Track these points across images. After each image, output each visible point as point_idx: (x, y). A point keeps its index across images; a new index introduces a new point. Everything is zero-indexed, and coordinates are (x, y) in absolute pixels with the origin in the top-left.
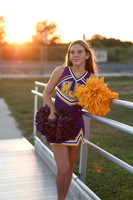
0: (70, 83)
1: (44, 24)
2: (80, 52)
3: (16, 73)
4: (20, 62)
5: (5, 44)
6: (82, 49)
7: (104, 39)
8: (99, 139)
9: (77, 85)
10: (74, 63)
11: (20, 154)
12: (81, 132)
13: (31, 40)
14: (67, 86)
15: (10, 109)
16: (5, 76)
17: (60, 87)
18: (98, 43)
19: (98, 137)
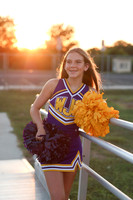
0: (65, 99)
1: (60, 28)
2: (78, 62)
3: (25, 84)
4: (31, 71)
5: (16, 51)
6: (81, 58)
7: (129, 45)
8: (111, 162)
9: (73, 100)
10: (70, 75)
11: (21, 177)
12: (78, 155)
13: (45, 47)
14: (61, 102)
15: (12, 126)
16: (12, 87)
17: (53, 103)
18: (121, 50)
19: (110, 159)
